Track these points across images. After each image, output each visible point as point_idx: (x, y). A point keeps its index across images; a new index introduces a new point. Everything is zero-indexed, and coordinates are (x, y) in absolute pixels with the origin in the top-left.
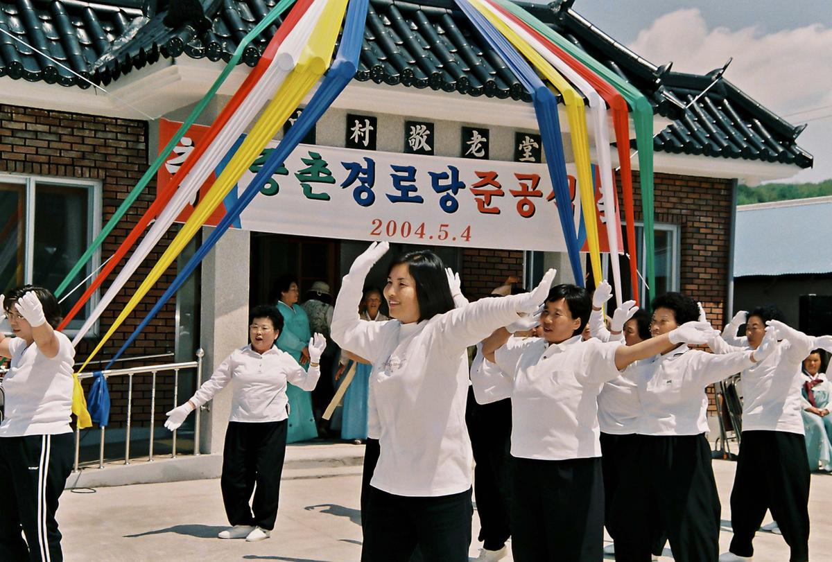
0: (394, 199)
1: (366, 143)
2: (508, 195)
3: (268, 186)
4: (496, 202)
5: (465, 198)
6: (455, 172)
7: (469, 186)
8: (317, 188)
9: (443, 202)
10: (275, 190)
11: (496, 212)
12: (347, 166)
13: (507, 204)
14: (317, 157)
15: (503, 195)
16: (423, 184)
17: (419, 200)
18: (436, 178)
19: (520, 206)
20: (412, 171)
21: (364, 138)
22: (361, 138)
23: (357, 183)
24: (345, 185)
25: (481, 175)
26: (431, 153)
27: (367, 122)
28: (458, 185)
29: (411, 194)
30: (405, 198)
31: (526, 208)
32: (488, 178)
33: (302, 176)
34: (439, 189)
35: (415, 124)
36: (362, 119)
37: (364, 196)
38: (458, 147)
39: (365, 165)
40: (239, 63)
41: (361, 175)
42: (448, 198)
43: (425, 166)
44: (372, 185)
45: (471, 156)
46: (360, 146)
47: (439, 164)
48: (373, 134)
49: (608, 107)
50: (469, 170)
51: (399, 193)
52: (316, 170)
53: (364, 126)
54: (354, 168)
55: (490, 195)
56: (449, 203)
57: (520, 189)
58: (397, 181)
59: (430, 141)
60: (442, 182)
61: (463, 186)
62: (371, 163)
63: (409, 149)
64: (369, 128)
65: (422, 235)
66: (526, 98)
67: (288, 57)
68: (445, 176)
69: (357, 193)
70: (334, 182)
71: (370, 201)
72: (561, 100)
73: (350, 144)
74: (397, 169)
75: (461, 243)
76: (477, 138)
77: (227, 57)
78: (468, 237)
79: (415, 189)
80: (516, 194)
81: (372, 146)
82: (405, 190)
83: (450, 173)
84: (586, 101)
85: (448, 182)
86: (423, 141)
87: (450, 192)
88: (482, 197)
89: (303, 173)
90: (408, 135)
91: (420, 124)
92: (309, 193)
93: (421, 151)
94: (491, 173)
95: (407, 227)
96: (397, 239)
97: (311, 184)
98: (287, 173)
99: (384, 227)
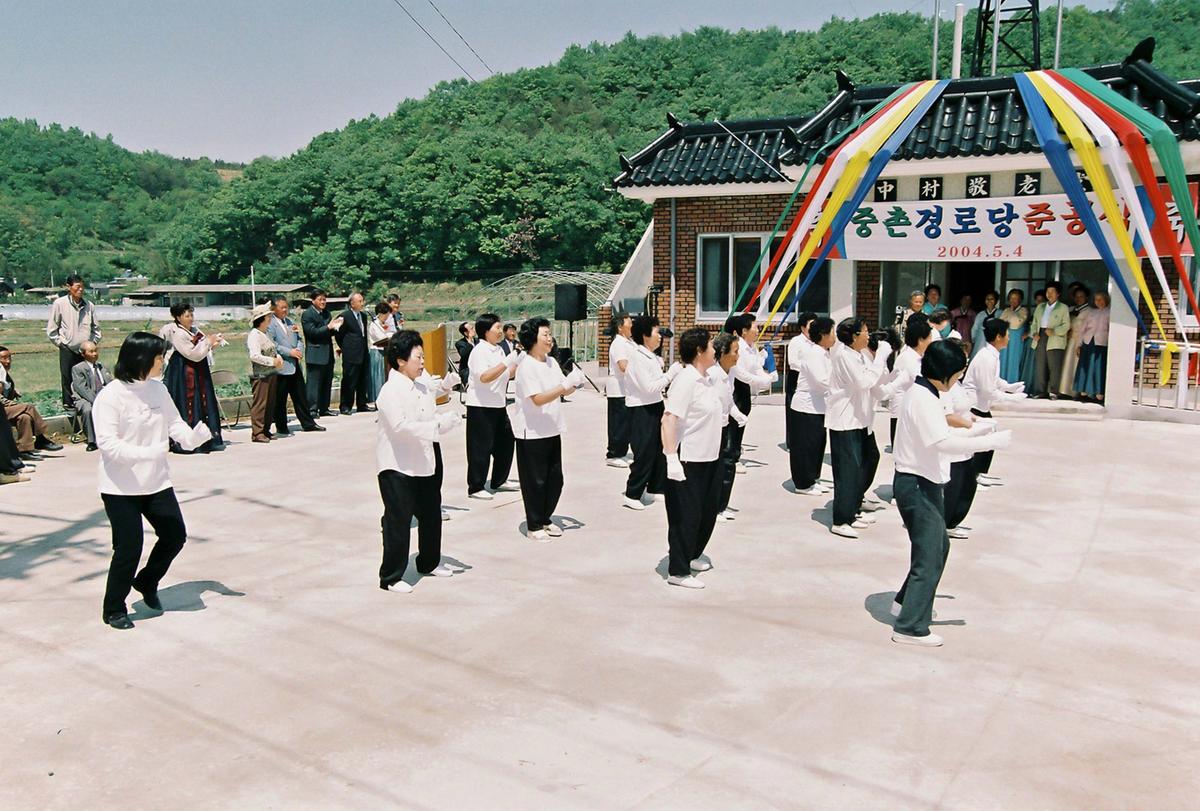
0: (956, 232)
1: (934, 196)
2: (1059, 219)
3: (864, 231)
4: (1046, 226)
5: (1018, 226)
6: (1010, 207)
7: (1022, 216)
8: (898, 230)
9: (997, 231)
10: (869, 233)
11: (1047, 233)
12: (921, 213)
13: (1058, 227)
14: (898, 209)
15: (1054, 220)
16: (981, 219)
17: (977, 230)
18: (992, 213)
19: (1071, 226)
20: (972, 211)
21: (933, 193)
22: (930, 193)
23: (928, 223)
24: (918, 226)
25: (1032, 207)
26: (987, 196)
27: (935, 181)
28: (1011, 216)
29: (970, 227)
30: (965, 230)
31: (1076, 228)
32: (1044, 208)
33: (888, 223)
34: (994, 221)
35: (974, 177)
36: (931, 180)
37: (933, 231)
38: (1013, 189)
39: (934, 211)
40: (815, 163)
41: (931, 218)
42: (1002, 226)
43: (982, 206)
44: (939, 224)
45: (1024, 194)
46: (929, 198)
47: (995, 203)
48: (940, 190)
50: (1022, 205)
51: (960, 227)
52: (899, 217)
53: (933, 184)
54: (926, 214)
55: (1042, 221)
56: (1003, 231)
57: (1071, 213)
58: (959, 219)
59: (987, 187)
60: (997, 216)
61: (1017, 217)
62: (939, 209)
63: (969, 196)
64: (936, 185)
65: (979, 254)
66: (1038, 150)
67: (844, 154)
68: (1001, 211)
69: (927, 231)
70: (910, 224)
71: (938, 234)
73: (922, 198)
74: (959, 210)
75: (1014, 259)
76: (1029, 180)
77: (807, 162)
78: (1019, 254)
79: (974, 223)
80: (1066, 218)
81: (939, 197)
82: (966, 225)
83: (1005, 208)
85: (1004, 215)
86: (981, 188)
87: (1005, 222)
88: (1034, 224)
89: (888, 220)
90: (968, 186)
91: (978, 177)
92: (892, 234)
93: (980, 196)
94: (1044, 204)
95: (966, 251)
96: (960, 258)
97: (894, 227)
98: (877, 222)
99: (948, 251)
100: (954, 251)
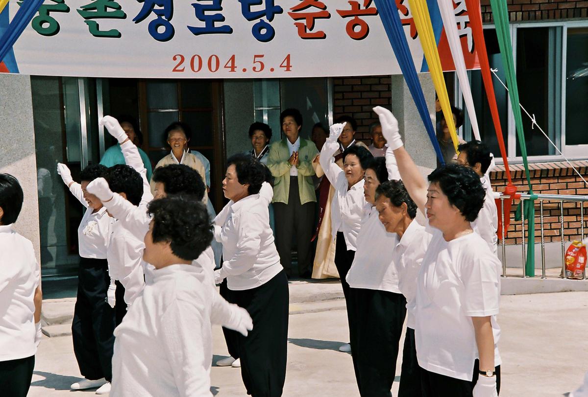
0: (197, 31)
2: (335, 16)
3: (46, 25)
4: (320, 25)
5: (283, 24)
7: (287, 9)
8: (105, 25)
9: (256, 31)
10: (55, 30)
11: (321, 36)
13: (334, 27)
15: (329, 17)
16: (232, 12)
17: (228, 30)
18: (246, 4)
19: (350, 28)
23: (153, 16)
24: (138, 19)
28: (273, 10)
29: (217, 24)
30: (210, 29)
31: (358, 29)
33: (87, 12)
34: (250, 16)
37: (161, 30)
41: (156, 7)
42: (262, 25)
44: (170, 18)
51: (203, 25)
52: (103, 4)
55: (313, 18)
56: (263, 31)
57: (349, 8)
58: (200, 11)
60: (254, 9)
61: (280, 11)
65: (233, 68)
68: (257, 1)
69: (153, 28)
70: (125, 17)
71: (169, 35)
75: (281, 73)
78: (288, 67)
79: (222, 19)
80: (344, 14)
82: (210, 20)
85: (262, 7)
87: (264, 18)
88: (304, 22)
89: (87, 8)
92: (96, 31)
95: (214, 61)
96: (205, 74)
97: (97, 21)
98: (68, 10)
99: (187, 62)
100: (196, 61)
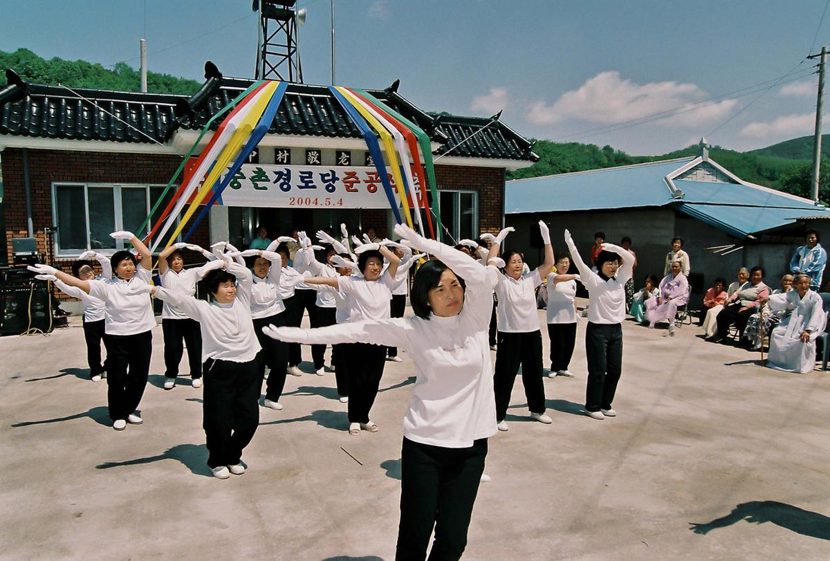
0: (301, 187)
1: (285, 162)
2: (362, 182)
3: (235, 185)
4: (355, 186)
5: (339, 185)
6: (333, 173)
7: (341, 179)
8: (260, 184)
9: (327, 188)
10: (239, 186)
11: (356, 191)
12: (276, 173)
13: (362, 187)
14: (260, 170)
15: (359, 182)
16: (316, 179)
17: (314, 187)
18: (323, 176)
19: (369, 187)
20: (310, 173)
21: (284, 159)
22: (283, 160)
23: (282, 181)
24: (275, 182)
25: (346, 173)
26: (320, 164)
27: (285, 151)
28: (335, 179)
29: (310, 185)
30: (307, 187)
31: (372, 188)
32: (352, 174)
33: (253, 179)
34: (325, 181)
35: (311, 151)
36: (282, 150)
37: (285, 186)
38: (334, 161)
39: (285, 172)
40: (208, 130)
41: (283, 177)
42: (330, 185)
43: (317, 171)
44: (289, 182)
45: (342, 165)
46: (282, 163)
47: (325, 169)
48: (289, 158)
49: (405, 139)
50: (341, 171)
51: (304, 185)
52: (260, 175)
53: (284, 154)
54: (280, 174)
55: (352, 183)
56: (330, 188)
57: (369, 179)
58: (302, 179)
59: (319, 158)
60: (326, 178)
61: (338, 179)
62: (289, 171)
63: (308, 163)
64: (286, 154)
65: (316, 204)
67: (232, 125)
68: (328, 175)
69: (281, 186)
70: (269, 181)
71: (289, 188)
72: (379, 137)
73: (277, 162)
74: (302, 173)
75: (338, 207)
76: (344, 155)
77: (202, 128)
78: (341, 204)
79: (312, 182)
80: (366, 182)
81: (289, 163)
82: (307, 183)
83: (330, 173)
84: (393, 137)
85: (330, 177)
86: (315, 159)
87: (331, 182)
88: (349, 184)
89: (253, 177)
90: (307, 157)
91: (313, 151)
92: (256, 187)
93: (315, 164)
94: (353, 172)
95: (308, 201)
96: (304, 206)
97: (258, 183)
98: (245, 178)
99: (296, 200)
100: (300, 201)
